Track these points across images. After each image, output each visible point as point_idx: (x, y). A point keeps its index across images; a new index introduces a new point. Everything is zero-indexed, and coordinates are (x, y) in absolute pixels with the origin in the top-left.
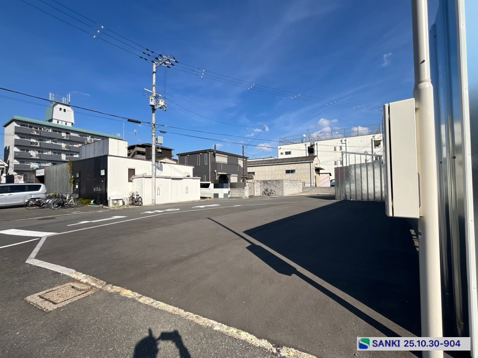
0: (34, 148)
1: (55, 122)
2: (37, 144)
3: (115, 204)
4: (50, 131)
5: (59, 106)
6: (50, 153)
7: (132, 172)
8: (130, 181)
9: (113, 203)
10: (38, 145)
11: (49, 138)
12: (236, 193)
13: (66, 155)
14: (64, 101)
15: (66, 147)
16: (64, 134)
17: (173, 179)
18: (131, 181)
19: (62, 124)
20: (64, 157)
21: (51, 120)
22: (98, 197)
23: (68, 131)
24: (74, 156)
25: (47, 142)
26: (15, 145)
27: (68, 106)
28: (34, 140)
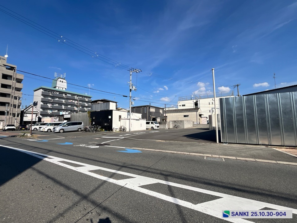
0: (50, 103)
1: (57, 88)
2: (51, 100)
3: (116, 131)
4: (58, 93)
5: (60, 80)
6: (57, 105)
7: (120, 117)
10: (52, 101)
11: (57, 97)
12: (162, 127)
13: (65, 106)
15: (65, 102)
16: (64, 95)
17: (136, 120)
18: (120, 121)
19: (61, 89)
20: (63, 107)
21: (55, 87)
22: (107, 128)
23: (66, 93)
24: (68, 106)
25: (56, 99)
26: (42, 101)
27: (64, 79)
28: (50, 99)
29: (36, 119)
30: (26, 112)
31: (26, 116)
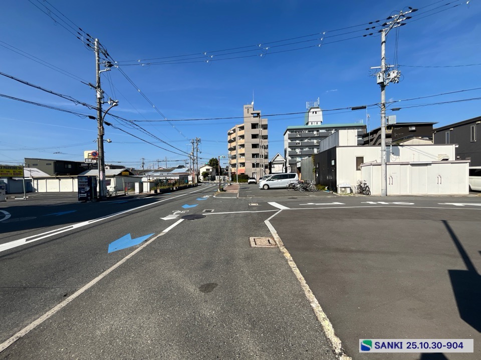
0: (298, 147)
1: (310, 124)
2: (299, 143)
3: (343, 191)
4: (307, 132)
5: (312, 110)
6: (307, 149)
7: (360, 160)
8: (358, 169)
9: (341, 190)
10: (300, 145)
11: (306, 138)
13: (317, 149)
14: (315, 105)
15: (317, 143)
16: (315, 133)
17: (413, 165)
18: (360, 170)
19: (315, 125)
20: (315, 151)
21: (307, 124)
22: (331, 184)
23: (317, 129)
25: (305, 141)
26: (289, 147)
27: (318, 108)
28: (298, 141)
29: (283, 170)
30: (274, 162)
31: (274, 167)
